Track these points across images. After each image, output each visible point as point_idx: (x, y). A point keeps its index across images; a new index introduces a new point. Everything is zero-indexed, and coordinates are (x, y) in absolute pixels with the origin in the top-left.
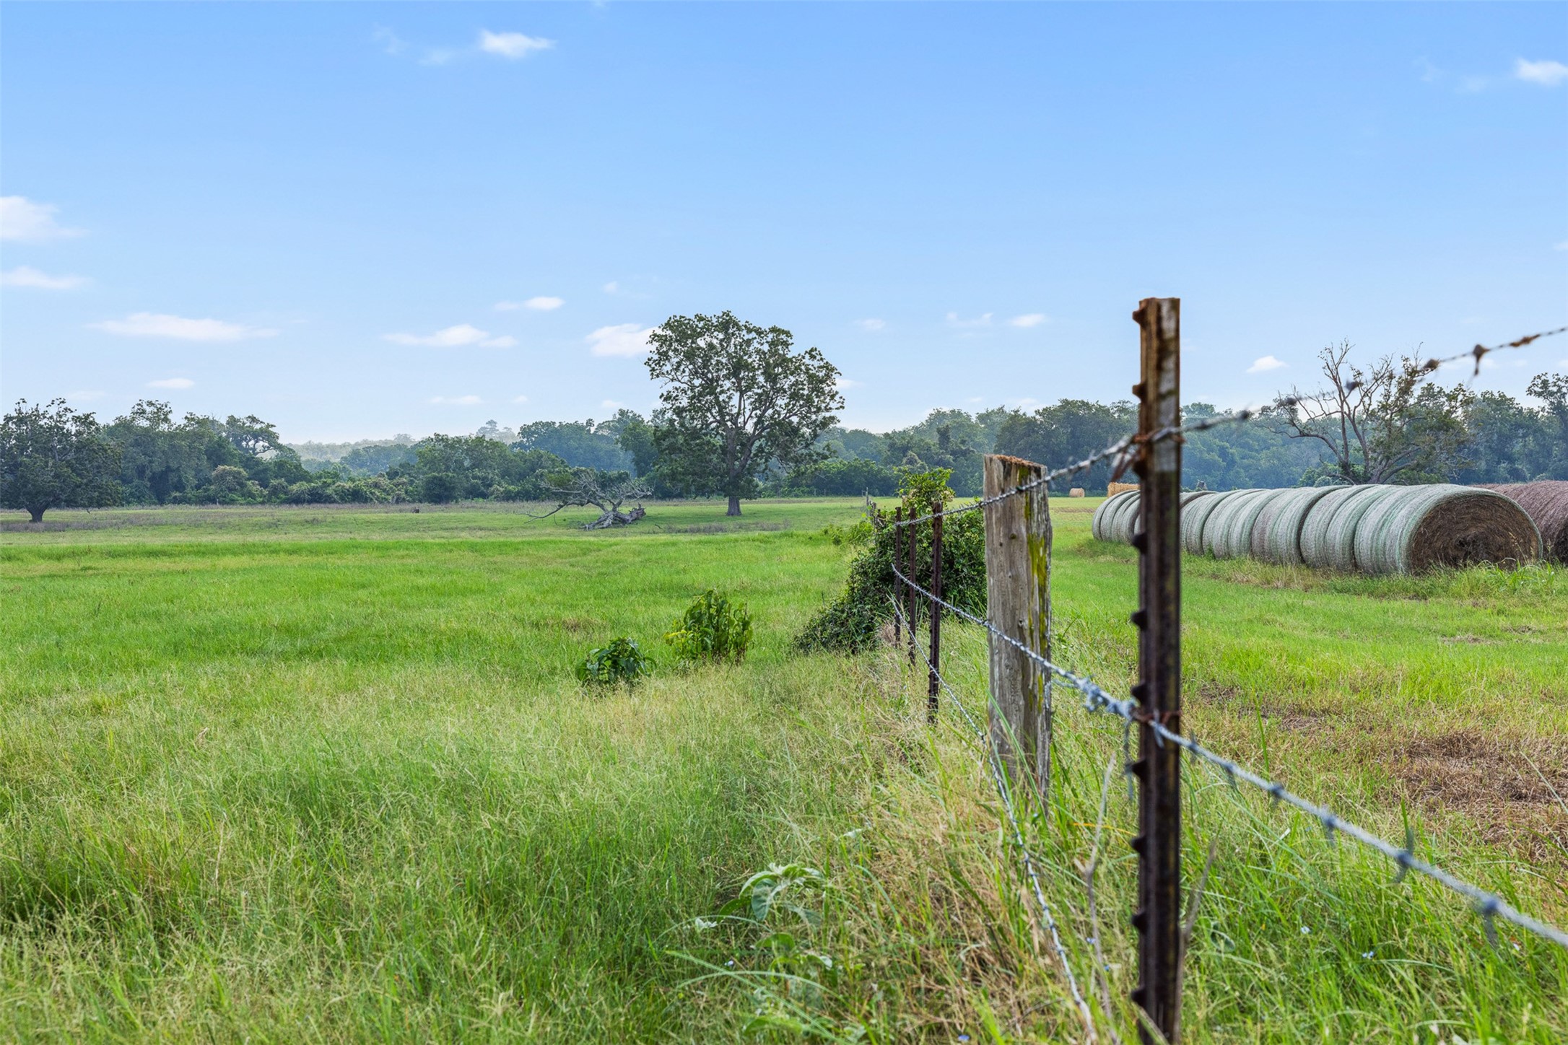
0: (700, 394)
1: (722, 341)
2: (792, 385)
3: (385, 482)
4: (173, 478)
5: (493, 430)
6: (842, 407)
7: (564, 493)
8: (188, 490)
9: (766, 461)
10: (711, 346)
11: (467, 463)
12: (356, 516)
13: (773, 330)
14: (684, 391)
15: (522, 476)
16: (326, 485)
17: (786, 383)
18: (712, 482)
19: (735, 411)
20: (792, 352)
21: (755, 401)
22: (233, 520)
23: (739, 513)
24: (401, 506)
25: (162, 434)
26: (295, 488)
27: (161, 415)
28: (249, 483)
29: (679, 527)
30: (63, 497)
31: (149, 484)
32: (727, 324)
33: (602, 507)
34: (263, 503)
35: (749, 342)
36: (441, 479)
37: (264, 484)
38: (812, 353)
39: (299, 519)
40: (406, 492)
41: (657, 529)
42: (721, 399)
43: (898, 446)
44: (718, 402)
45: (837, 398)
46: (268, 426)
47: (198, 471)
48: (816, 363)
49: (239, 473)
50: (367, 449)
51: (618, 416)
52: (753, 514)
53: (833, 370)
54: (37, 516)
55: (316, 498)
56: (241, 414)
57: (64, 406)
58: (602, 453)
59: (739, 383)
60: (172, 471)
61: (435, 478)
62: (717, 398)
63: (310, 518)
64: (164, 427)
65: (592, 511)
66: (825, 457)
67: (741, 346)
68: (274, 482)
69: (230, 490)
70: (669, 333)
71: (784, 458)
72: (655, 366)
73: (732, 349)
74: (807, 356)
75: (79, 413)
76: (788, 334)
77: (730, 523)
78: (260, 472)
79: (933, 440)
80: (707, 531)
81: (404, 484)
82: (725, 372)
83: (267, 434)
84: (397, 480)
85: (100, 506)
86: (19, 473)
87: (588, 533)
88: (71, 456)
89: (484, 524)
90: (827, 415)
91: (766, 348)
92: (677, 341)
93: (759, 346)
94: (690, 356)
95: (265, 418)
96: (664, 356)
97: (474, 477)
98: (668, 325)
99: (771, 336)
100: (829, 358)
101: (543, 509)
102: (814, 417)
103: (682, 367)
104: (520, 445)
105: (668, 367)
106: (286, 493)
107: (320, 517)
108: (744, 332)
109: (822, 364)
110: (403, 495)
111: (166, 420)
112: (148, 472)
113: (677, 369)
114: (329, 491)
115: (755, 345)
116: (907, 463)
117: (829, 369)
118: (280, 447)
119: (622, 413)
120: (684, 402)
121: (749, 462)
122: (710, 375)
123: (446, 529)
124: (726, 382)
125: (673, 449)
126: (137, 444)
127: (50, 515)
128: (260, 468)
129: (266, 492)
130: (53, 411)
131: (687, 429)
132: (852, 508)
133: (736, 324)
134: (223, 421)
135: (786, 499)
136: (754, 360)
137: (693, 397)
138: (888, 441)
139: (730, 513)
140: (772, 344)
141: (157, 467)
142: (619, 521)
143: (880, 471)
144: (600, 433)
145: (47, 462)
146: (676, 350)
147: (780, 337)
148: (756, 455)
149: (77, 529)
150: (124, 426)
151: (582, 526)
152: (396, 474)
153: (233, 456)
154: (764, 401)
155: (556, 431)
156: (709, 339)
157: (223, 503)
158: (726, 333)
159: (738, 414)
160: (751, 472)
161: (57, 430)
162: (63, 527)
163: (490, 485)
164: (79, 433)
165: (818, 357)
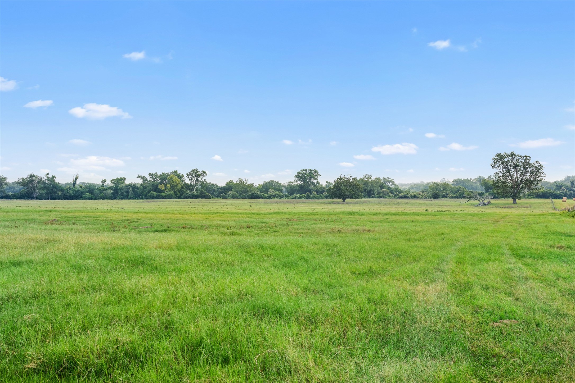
0: (505, 173)
1: (511, 159)
2: (531, 170)
3: (421, 193)
4: (372, 192)
5: (444, 180)
6: (545, 176)
7: (470, 197)
8: (376, 195)
9: (524, 190)
10: (508, 160)
11: (442, 189)
12: (417, 202)
13: (526, 156)
14: (501, 172)
15: (456, 192)
16: (408, 194)
17: (529, 170)
18: (509, 195)
19: (515, 177)
20: (531, 162)
21: (521, 174)
22: (388, 202)
23: (516, 203)
24: (426, 199)
25: (370, 182)
26: (400, 195)
27: (369, 177)
28: (389, 193)
29: (501, 206)
30: (350, 196)
31: (367, 193)
32: (513, 155)
33: (479, 201)
34: (393, 198)
35: (518, 159)
36: (436, 193)
37: (393, 193)
38: (536, 162)
39: (403, 202)
40: (427, 196)
41: (495, 207)
42: (511, 174)
43: (559, 186)
44: (510, 175)
45: (544, 173)
46: (392, 180)
47: (378, 190)
48: (538, 165)
49: (387, 191)
50: (414, 185)
51: (478, 177)
52: (520, 203)
53: (542, 166)
54: (344, 200)
55: (405, 197)
56: (386, 177)
57: (350, 176)
58: (474, 186)
59: (516, 170)
60: (372, 190)
61: (434, 193)
62: (510, 174)
63: (406, 202)
64: (370, 180)
65: (476, 202)
66: (541, 189)
67: (517, 160)
68: (395, 193)
69: (385, 195)
70: (497, 157)
71: (528, 189)
72: (493, 166)
73: (514, 161)
74: (535, 163)
75: (353, 177)
76: (529, 157)
77: (514, 205)
78: (392, 192)
79: (569, 184)
80: (508, 207)
81: (426, 194)
82: (513, 167)
83: (392, 182)
84: (424, 193)
85: (358, 198)
86: (341, 191)
87: (477, 207)
88: (352, 187)
89: (449, 205)
90: (541, 178)
91: (523, 161)
92: (499, 159)
93: (522, 160)
94: (502, 163)
95: (392, 178)
96: (495, 163)
97: (444, 193)
98: (497, 155)
99: (525, 158)
100: (541, 163)
101: (464, 201)
102: (537, 179)
103: (500, 166)
104: (453, 184)
105: (496, 166)
106: (398, 196)
107: (408, 202)
108: (517, 157)
109: (539, 165)
110: (426, 197)
111: (371, 179)
112: (367, 191)
113: (499, 166)
114: (408, 195)
115: (520, 160)
116: (562, 190)
117: (541, 166)
118: (395, 185)
119: (479, 177)
120: (501, 175)
121: (519, 190)
122: (508, 168)
123: (440, 206)
124: (513, 169)
125: (498, 186)
126: (364, 184)
127: (347, 200)
128: (392, 190)
129: (393, 195)
130: (348, 177)
131: (502, 181)
132: (548, 202)
133: (515, 155)
134: (382, 178)
135: (527, 199)
136: (520, 164)
137: (503, 174)
138: (556, 184)
139: (513, 203)
140: (525, 160)
141: (369, 189)
142: (484, 204)
143: (554, 192)
144: (473, 181)
145: (346, 189)
146: (499, 162)
147: (527, 158)
148: (521, 188)
149: (353, 204)
150: (361, 180)
151: (474, 206)
152: (424, 191)
153: (385, 187)
154: (523, 174)
155: (463, 181)
156: (508, 159)
157: (384, 198)
158: (512, 157)
159: (516, 178)
160: (519, 192)
161: (348, 181)
162: (350, 203)
163: (448, 195)
164: (353, 182)
165: (538, 163)
